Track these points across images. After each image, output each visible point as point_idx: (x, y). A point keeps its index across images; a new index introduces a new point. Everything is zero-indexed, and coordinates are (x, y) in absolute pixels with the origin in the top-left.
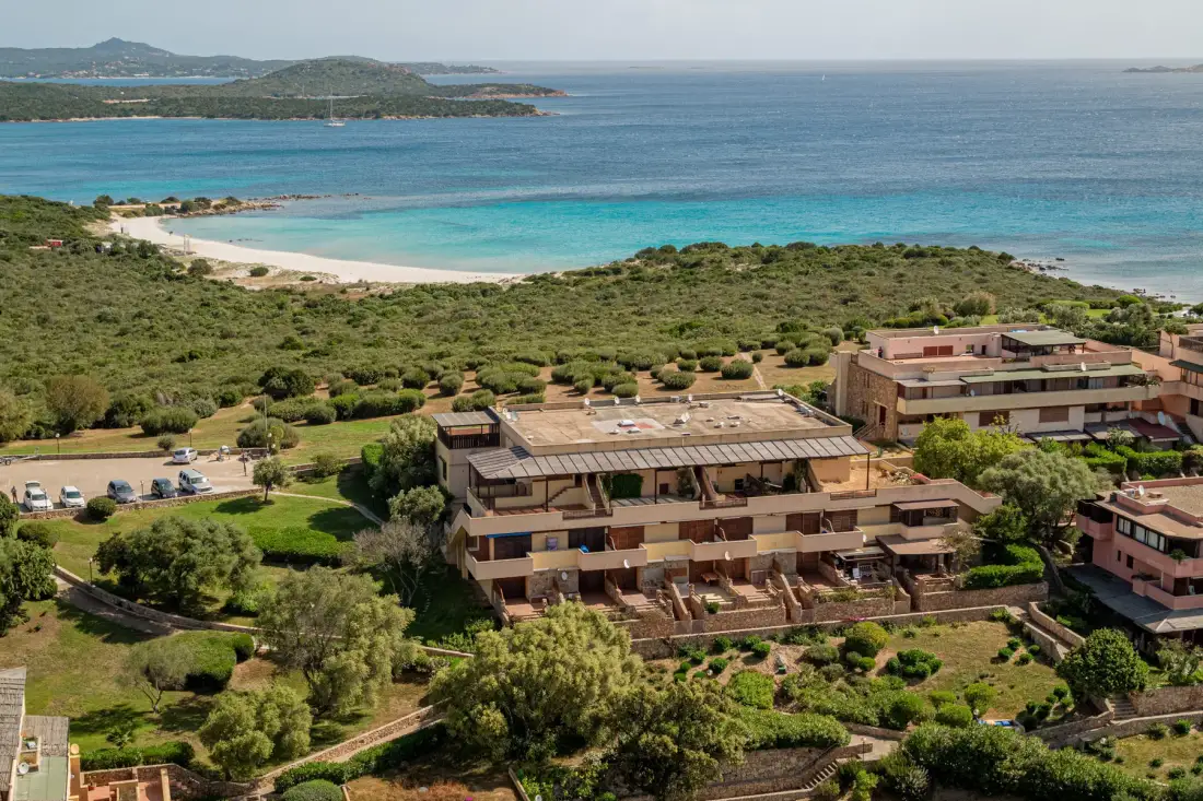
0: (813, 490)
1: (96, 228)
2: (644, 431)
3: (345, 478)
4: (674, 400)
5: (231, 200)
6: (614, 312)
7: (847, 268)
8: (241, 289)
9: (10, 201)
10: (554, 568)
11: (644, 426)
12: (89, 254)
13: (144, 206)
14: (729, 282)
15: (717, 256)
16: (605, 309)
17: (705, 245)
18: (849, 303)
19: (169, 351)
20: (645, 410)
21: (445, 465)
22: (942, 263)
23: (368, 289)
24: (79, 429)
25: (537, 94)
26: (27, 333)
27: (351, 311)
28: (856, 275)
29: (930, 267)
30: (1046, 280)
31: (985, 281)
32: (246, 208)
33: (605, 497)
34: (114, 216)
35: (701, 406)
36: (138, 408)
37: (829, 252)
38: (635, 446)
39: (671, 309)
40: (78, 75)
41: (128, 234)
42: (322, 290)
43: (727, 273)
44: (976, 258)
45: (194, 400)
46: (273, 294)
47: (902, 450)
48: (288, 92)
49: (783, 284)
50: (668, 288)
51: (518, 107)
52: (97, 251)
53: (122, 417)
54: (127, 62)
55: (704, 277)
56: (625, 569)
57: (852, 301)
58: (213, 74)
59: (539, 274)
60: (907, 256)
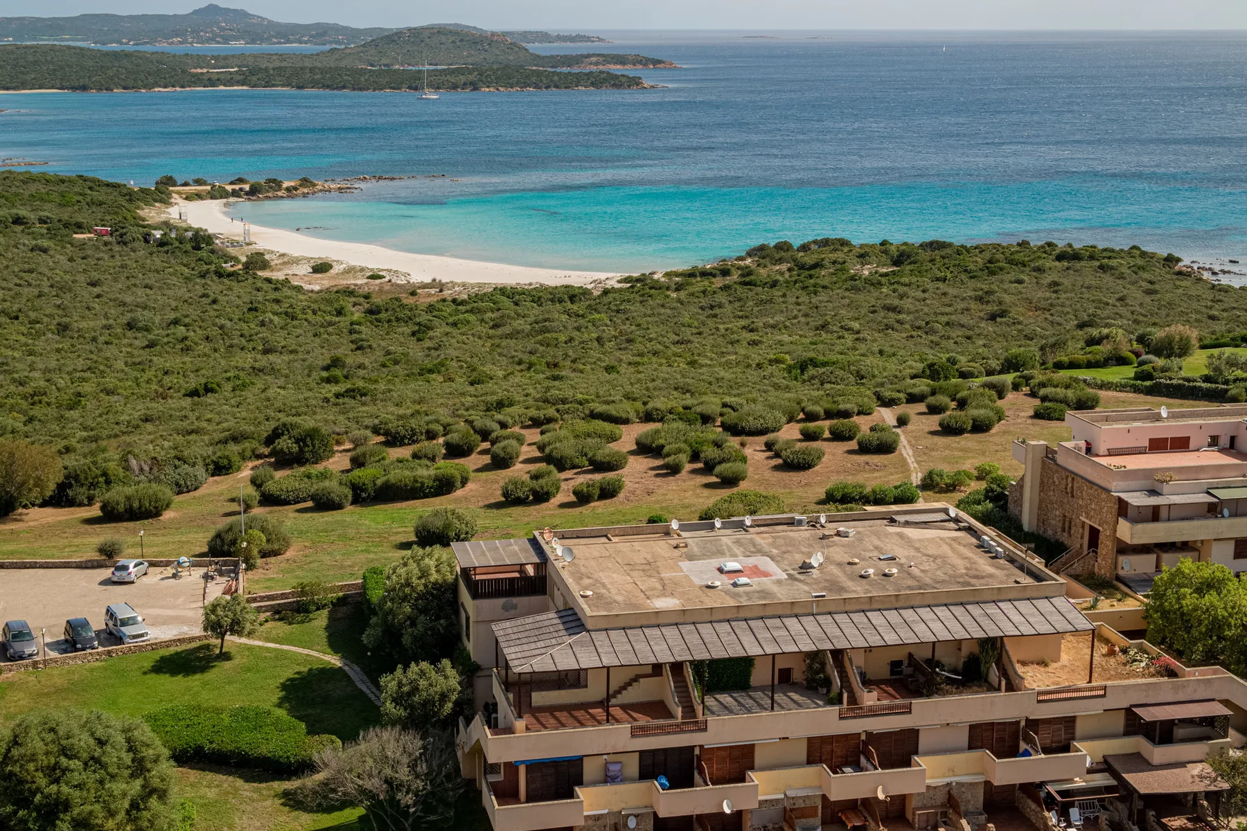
0: (1011, 688)
1: (152, 214)
2: (756, 582)
3: (340, 615)
4: (800, 523)
5: (305, 182)
6: (721, 327)
7: (992, 273)
8: (299, 289)
9: (63, 181)
10: (616, 809)
11: (756, 571)
12: (136, 244)
13: (209, 188)
14: (856, 289)
15: (839, 256)
16: (710, 322)
17: (825, 242)
18: (998, 319)
19: (197, 371)
20: (758, 539)
21: (468, 619)
22: (1101, 267)
23: (441, 291)
24: (25, 507)
25: (645, 65)
26: (40, 344)
27: (417, 320)
28: (1002, 281)
29: (1088, 273)
30: (1226, 290)
31: (1156, 292)
32: (321, 191)
33: (696, 694)
34: (176, 198)
35: (838, 534)
36: (101, 479)
37: (968, 251)
38: (742, 614)
39: (788, 324)
40: (172, 43)
41: (185, 221)
42: (388, 292)
43: (853, 278)
44: (1140, 262)
45: (176, 467)
46: (333, 296)
47: (1126, 595)
48: (385, 61)
49: (920, 294)
50: (784, 295)
51: (624, 80)
52: (147, 241)
53: (80, 492)
54: (222, 29)
55: (826, 282)
56: (723, 813)
57: (1002, 317)
58: (310, 42)
59: (636, 275)
60: (1060, 258)
